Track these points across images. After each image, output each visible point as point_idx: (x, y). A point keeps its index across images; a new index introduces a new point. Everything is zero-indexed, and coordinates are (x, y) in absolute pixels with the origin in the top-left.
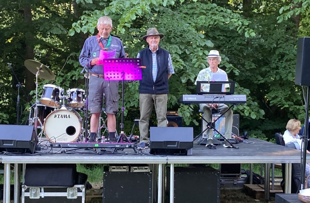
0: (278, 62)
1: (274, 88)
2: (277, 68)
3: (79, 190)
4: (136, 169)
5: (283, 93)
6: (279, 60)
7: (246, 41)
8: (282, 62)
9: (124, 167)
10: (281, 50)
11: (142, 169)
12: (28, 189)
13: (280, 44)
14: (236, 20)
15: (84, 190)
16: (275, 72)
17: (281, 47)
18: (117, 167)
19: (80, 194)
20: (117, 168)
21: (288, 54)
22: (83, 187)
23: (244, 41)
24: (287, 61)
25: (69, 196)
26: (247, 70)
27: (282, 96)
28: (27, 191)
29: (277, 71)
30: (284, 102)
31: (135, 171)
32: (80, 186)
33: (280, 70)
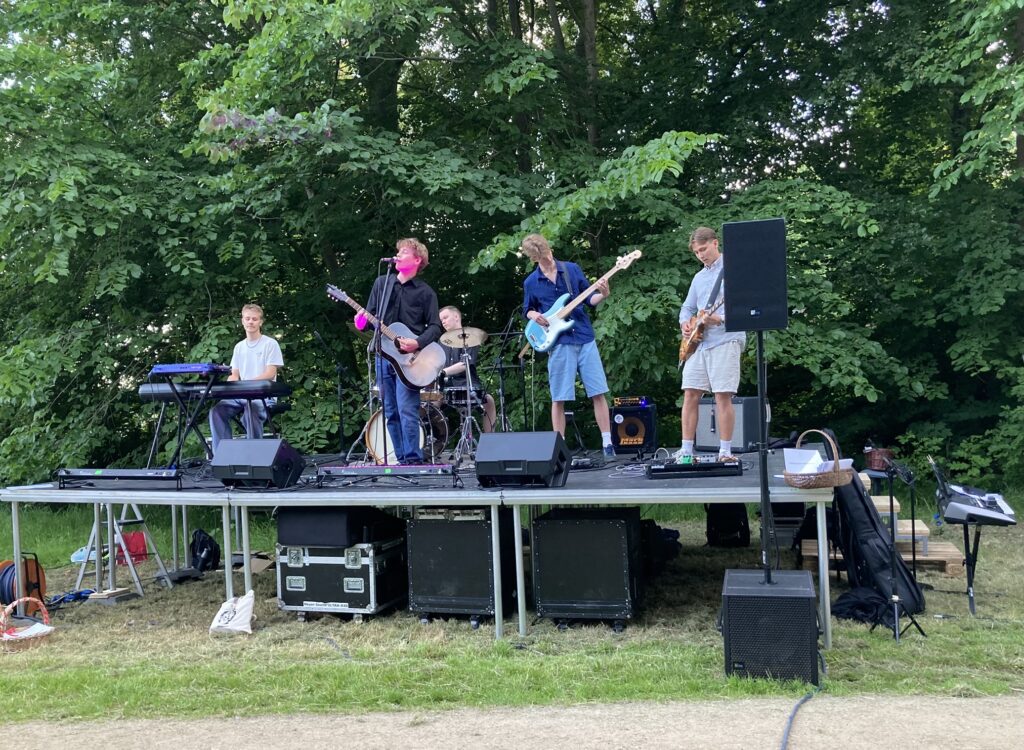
0: (969, 278)
1: (965, 333)
2: (967, 291)
3: (364, 554)
4: (458, 515)
5: (983, 342)
6: (974, 273)
7: (893, 242)
8: (978, 278)
9: (440, 510)
10: (976, 254)
11: (469, 514)
12: (285, 549)
13: (974, 241)
14: (838, 205)
15: (371, 553)
16: (962, 300)
17: (977, 247)
18: (429, 511)
19: (366, 561)
20: (428, 514)
21: (991, 261)
22: (369, 549)
23: (890, 243)
24: (988, 274)
25: (348, 564)
26: (895, 302)
27: (979, 349)
28: (283, 553)
29: (968, 296)
30: (981, 361)
31: (457, 518)
32: (365, 546)
33: (973, 295)
